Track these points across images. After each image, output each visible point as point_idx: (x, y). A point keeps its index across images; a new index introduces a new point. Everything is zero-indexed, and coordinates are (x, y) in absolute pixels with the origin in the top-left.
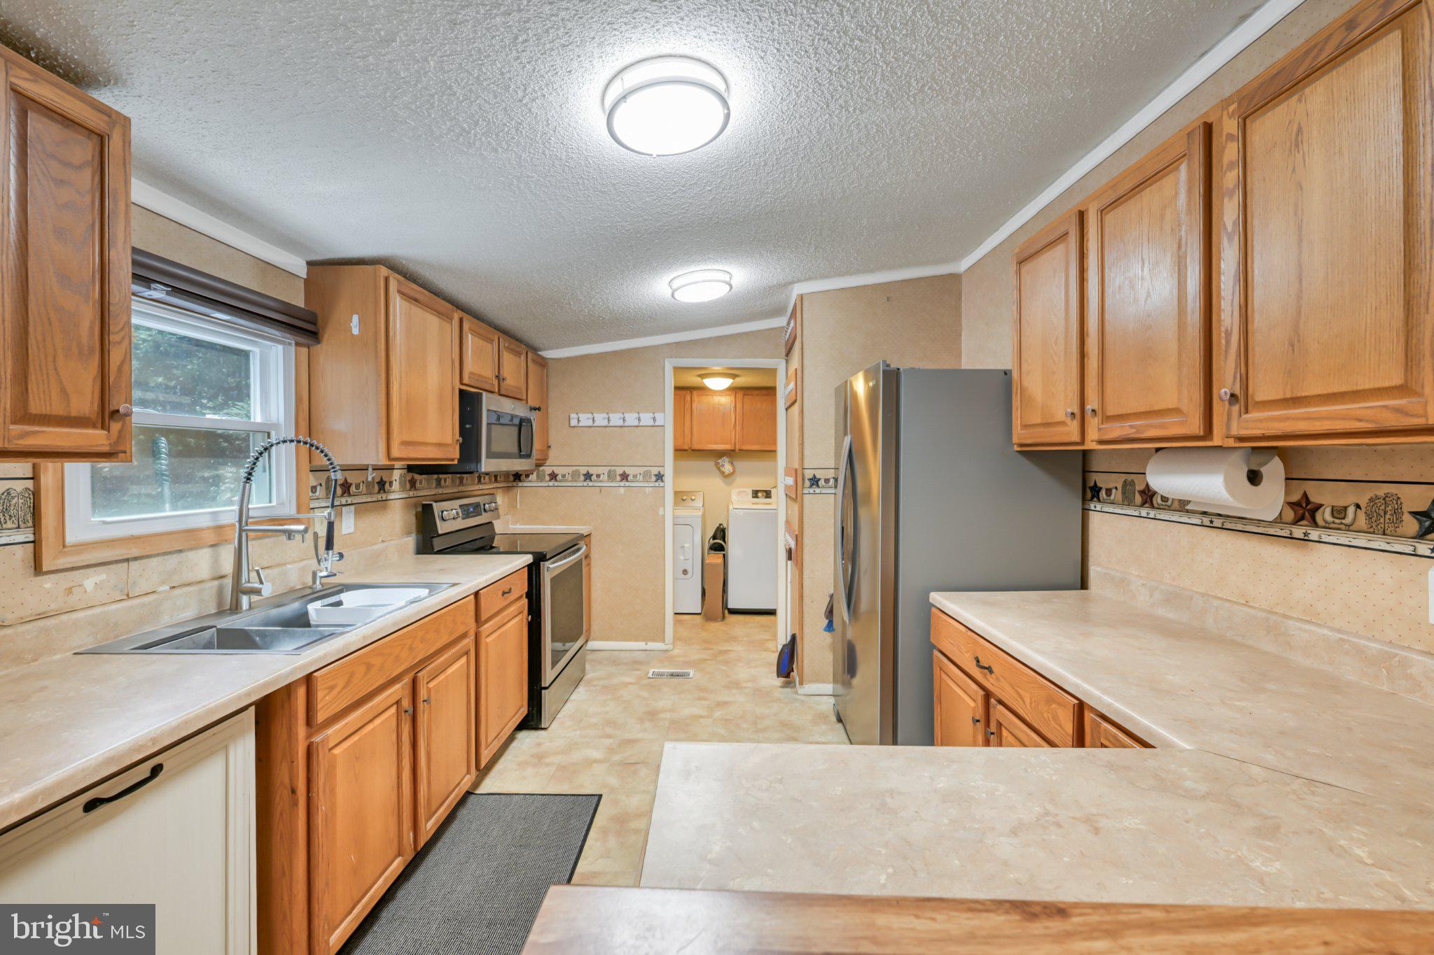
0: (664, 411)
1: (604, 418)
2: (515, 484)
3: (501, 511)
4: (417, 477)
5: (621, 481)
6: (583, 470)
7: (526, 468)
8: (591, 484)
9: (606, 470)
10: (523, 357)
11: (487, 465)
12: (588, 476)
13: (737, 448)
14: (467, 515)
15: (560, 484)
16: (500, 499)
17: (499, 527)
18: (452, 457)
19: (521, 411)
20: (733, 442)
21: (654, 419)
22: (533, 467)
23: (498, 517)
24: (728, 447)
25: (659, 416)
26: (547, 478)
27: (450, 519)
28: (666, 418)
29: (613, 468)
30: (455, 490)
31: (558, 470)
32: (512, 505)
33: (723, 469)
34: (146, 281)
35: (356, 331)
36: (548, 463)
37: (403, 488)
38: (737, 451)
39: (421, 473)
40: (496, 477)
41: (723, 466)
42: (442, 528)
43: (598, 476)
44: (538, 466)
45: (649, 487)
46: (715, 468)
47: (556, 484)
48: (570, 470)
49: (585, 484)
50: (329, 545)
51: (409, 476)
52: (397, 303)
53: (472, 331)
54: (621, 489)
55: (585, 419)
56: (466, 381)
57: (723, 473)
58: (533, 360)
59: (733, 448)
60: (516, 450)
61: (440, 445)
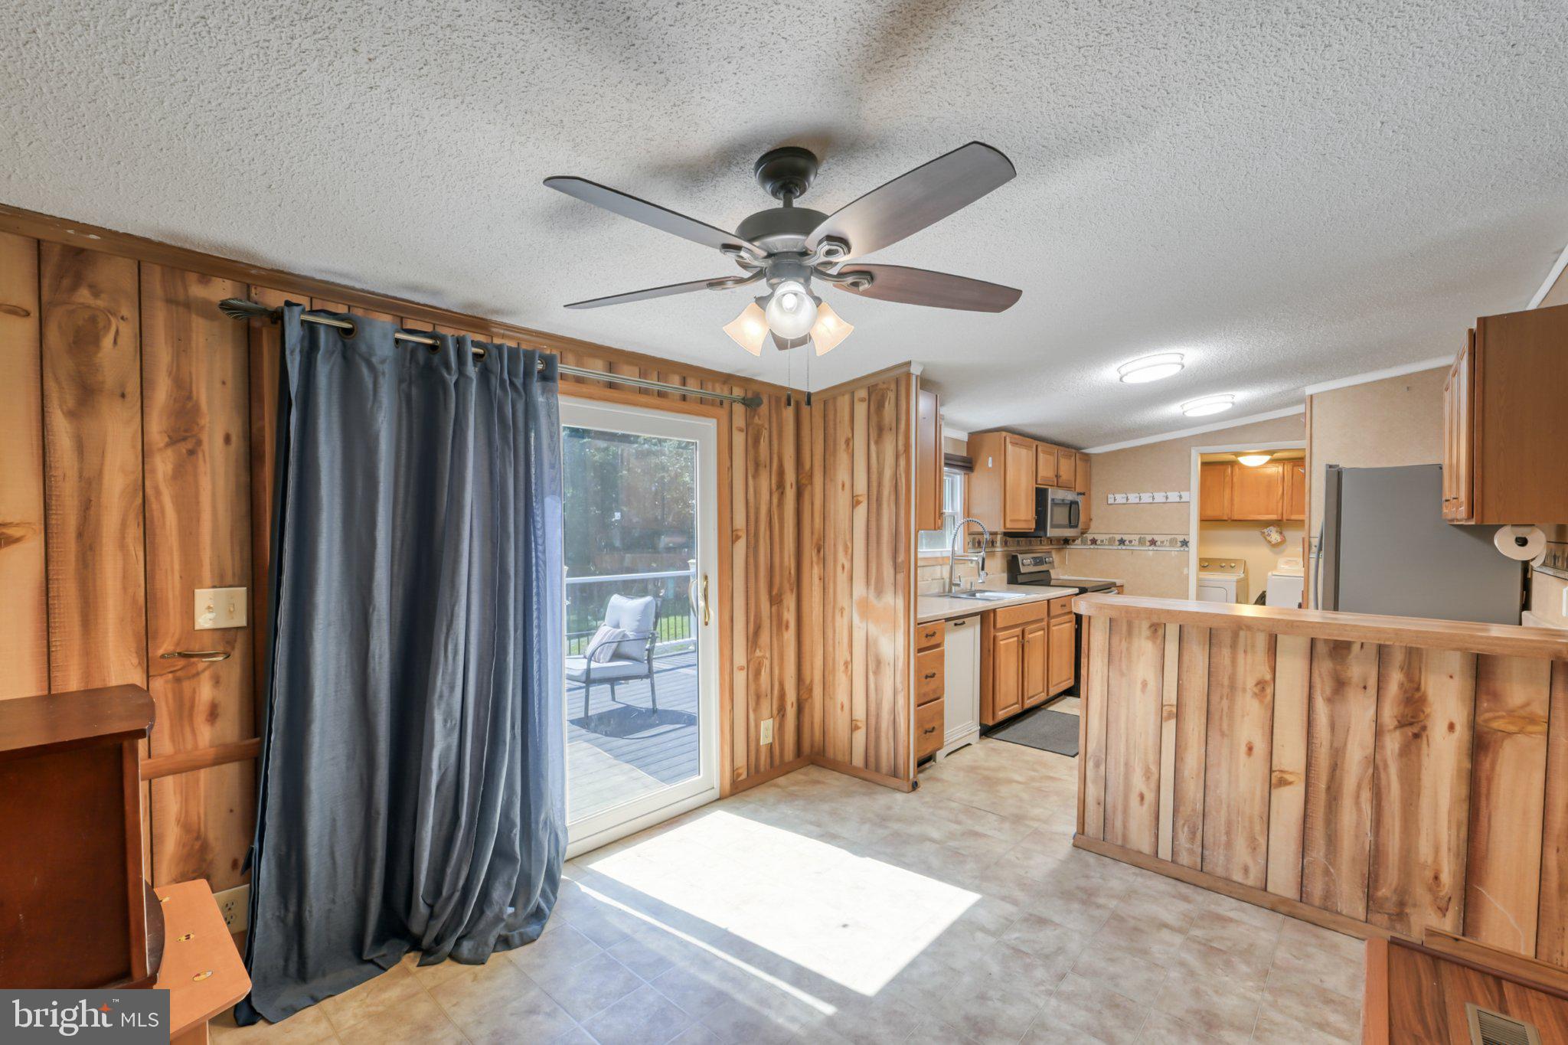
0: (1189, 490)
1: (1137, 497)
2: (1064, 546)
3: (1056, 564)
4: (1008, 539)
5: (1150, 545)
6: (1118, 537)
7: (1073, 535)
8: (1124, 548)
9: (1137, 537)
10: (1073, 458)
11: (1051, 532)
12: (1122, 542)
13: (1285, 517)
14: (1036, 564)
15: (1099, 547)
16: (1055, 557)
17: (1053, 576)
18: (1031, 527)
19: (1070, 496)
20: (1280, 511)
21: (1181, 497)
22: (1079, 534)
23: (1053, 568)
24: (1273, 517)
25: (1186, 496)
26: (1089, 542)
27: (1026, 565)
28: (1193, 496)
29: (1142, 536)
30: (1027, 548)
31: (1098, 537)
32: (1063, 562)
33: (1268, 538)
35: (990, 465)
36: (1090, 531)
37: (1002, 546)
38: (1285, 520)
39: (1011, 537)
40: (1051, 541)
41: (1269, 535)
42: (1023, 570)
43: (1130, 542)
44: (1083, 533)
45: (1175, 551)
46: (1261, 537)
47: (1096, 547)
48: (1108, 536)
49: (1120, 547)
50: (983, 569)
51: (1005, 538)
52: (1009, 447)
53: (1044, 452)
54: (1150, 551)
55: (1120, 498)
56: (1039, 482)
57: (1270, 542)
58: (1080, 459)
59: (1280, 518)
60: (1067, 522)
61: (1025, 521)
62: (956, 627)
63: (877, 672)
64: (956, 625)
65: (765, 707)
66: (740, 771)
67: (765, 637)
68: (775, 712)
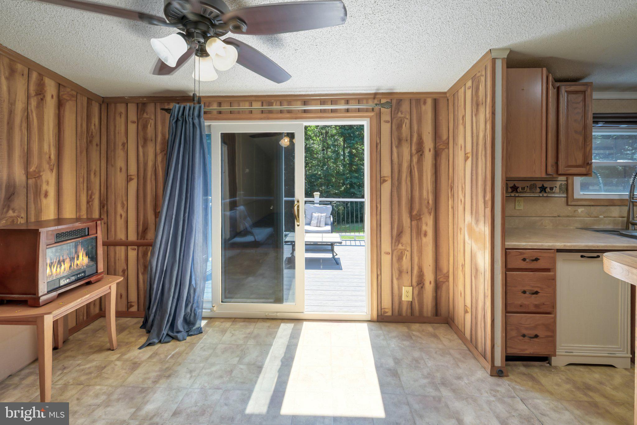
34: (596, 122)
62: (582, 259)
63: (476, 277)
64: (582, 256)
65: (406, 279)
66: (386, 310)
67: (406, 238)
68: (415, 283)
